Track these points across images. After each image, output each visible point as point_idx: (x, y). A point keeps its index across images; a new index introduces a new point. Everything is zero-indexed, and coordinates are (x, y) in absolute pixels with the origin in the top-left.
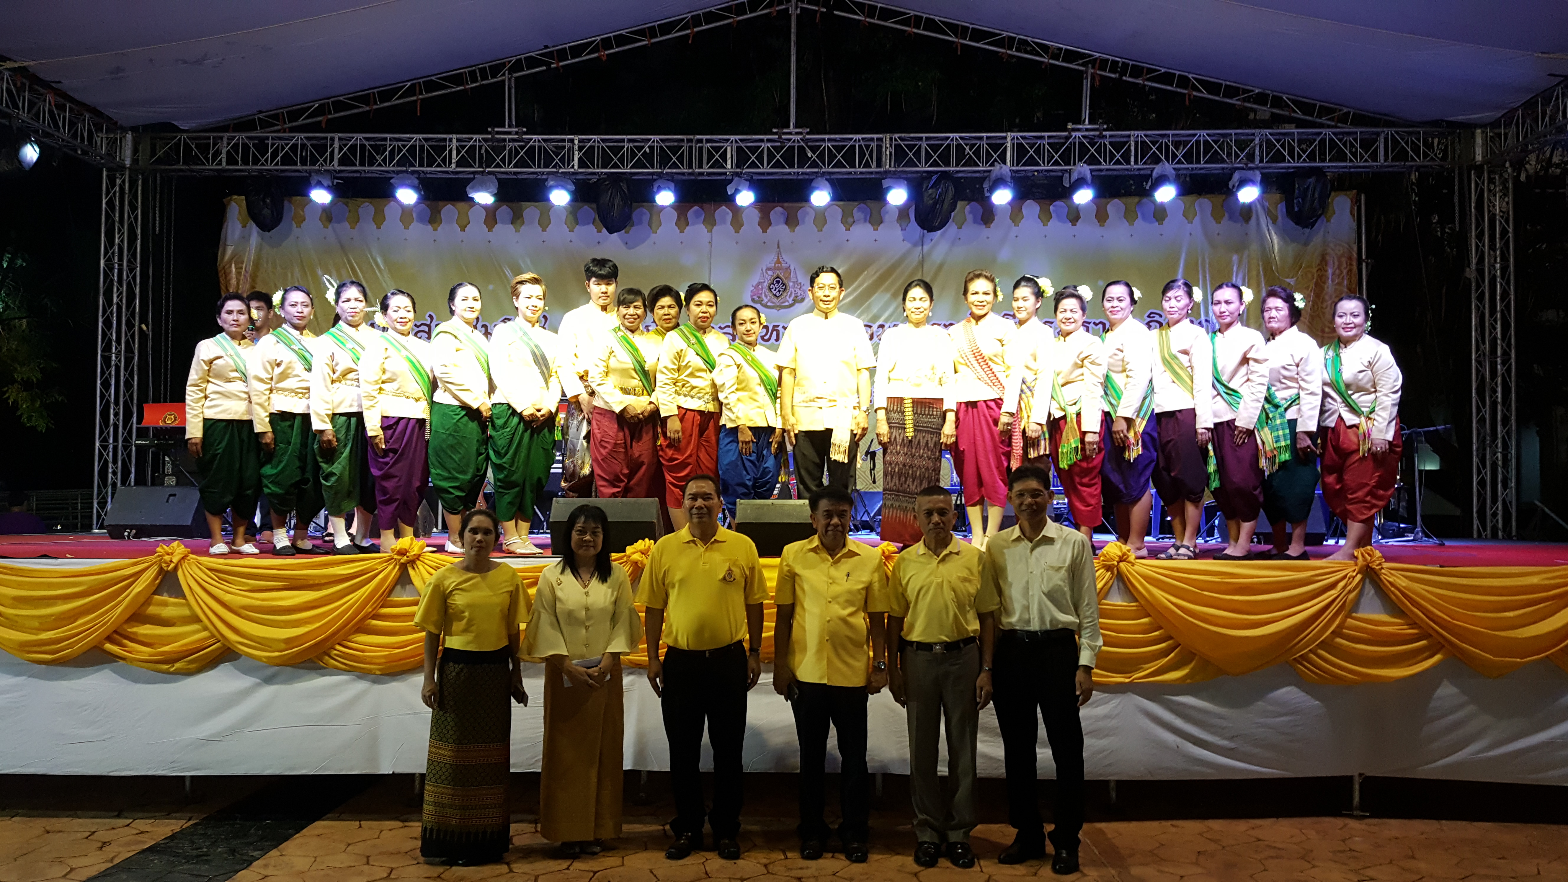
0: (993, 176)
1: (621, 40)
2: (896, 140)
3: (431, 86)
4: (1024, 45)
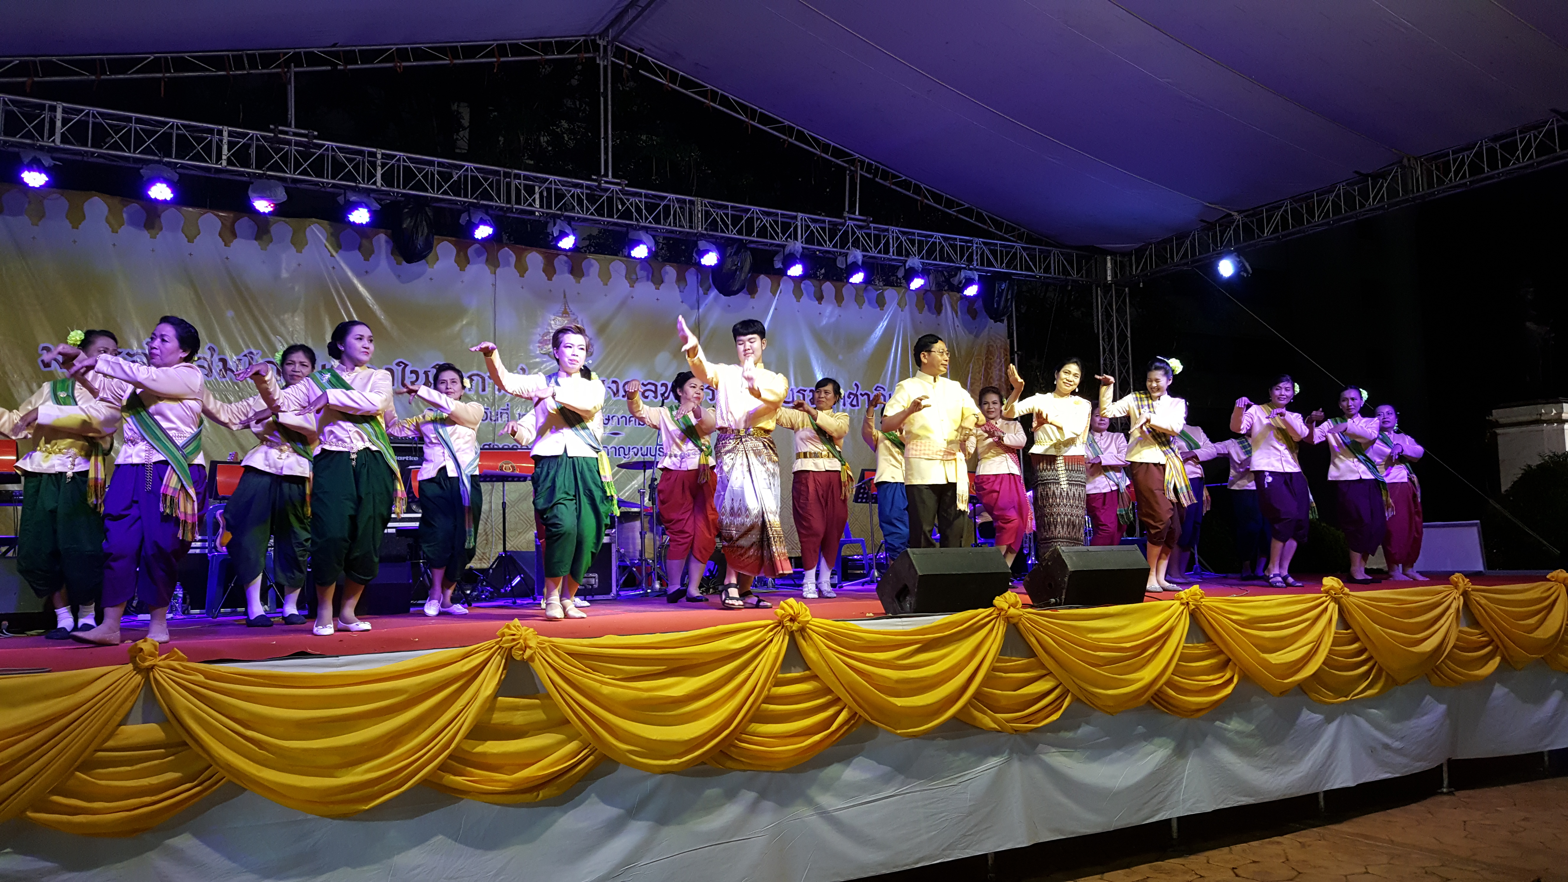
0: (787, 251)
1: (419, 54)
2: (706, 206)
3: (181, 64)
4: (801, 136)
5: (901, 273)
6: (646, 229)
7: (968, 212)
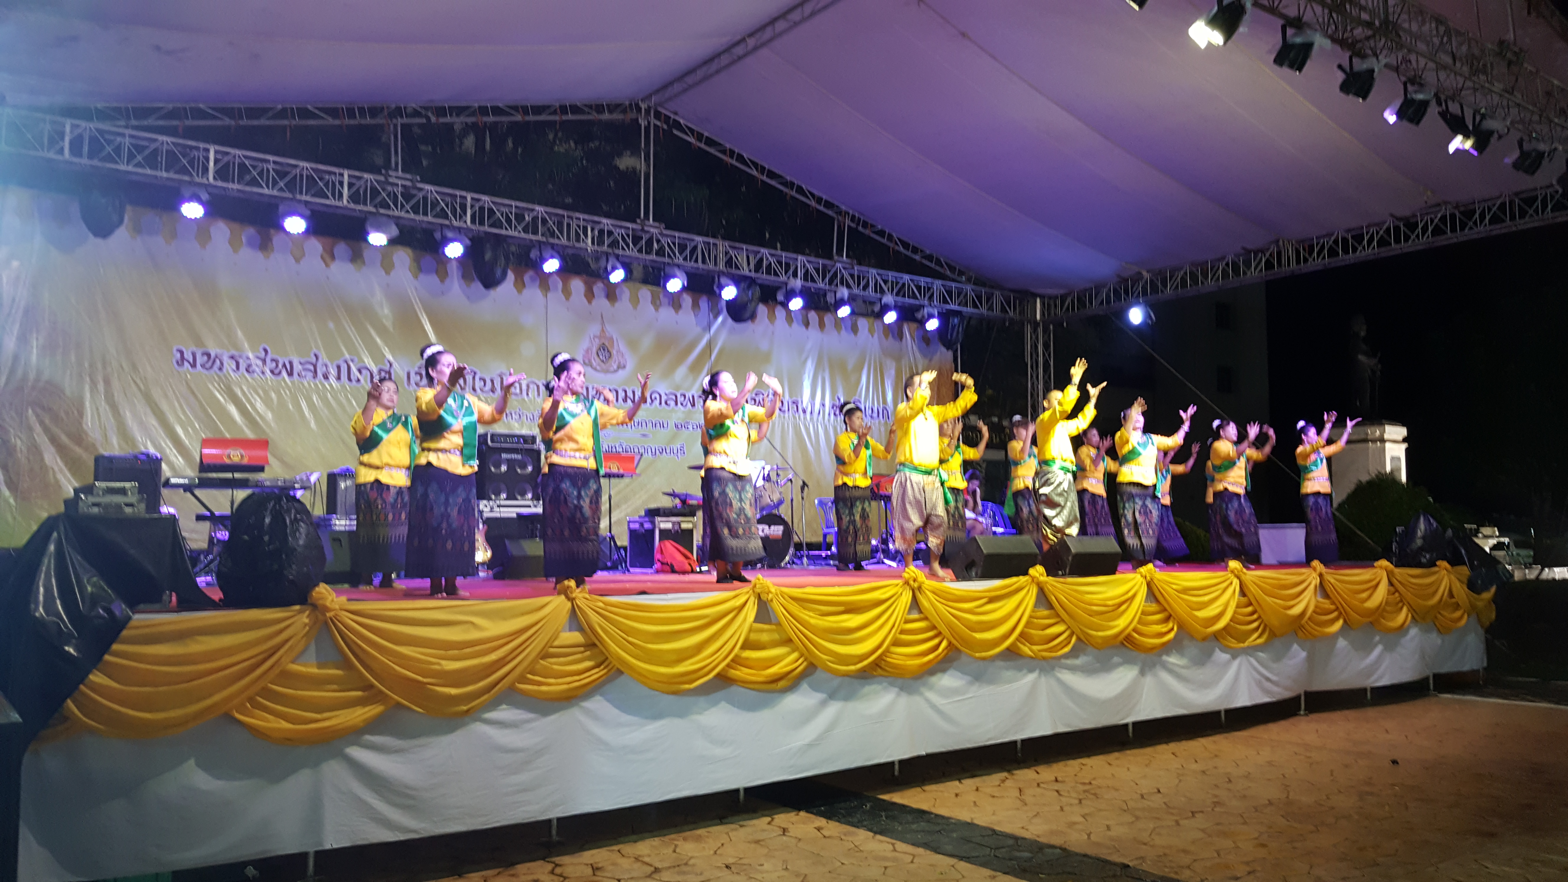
0: (788, 287)
1: (497, 111)
2: (726, 247)
3: (304, 113)
4: (800, 190)
5: (877, 308)
6: (678, 266)
7: (930, 258)
